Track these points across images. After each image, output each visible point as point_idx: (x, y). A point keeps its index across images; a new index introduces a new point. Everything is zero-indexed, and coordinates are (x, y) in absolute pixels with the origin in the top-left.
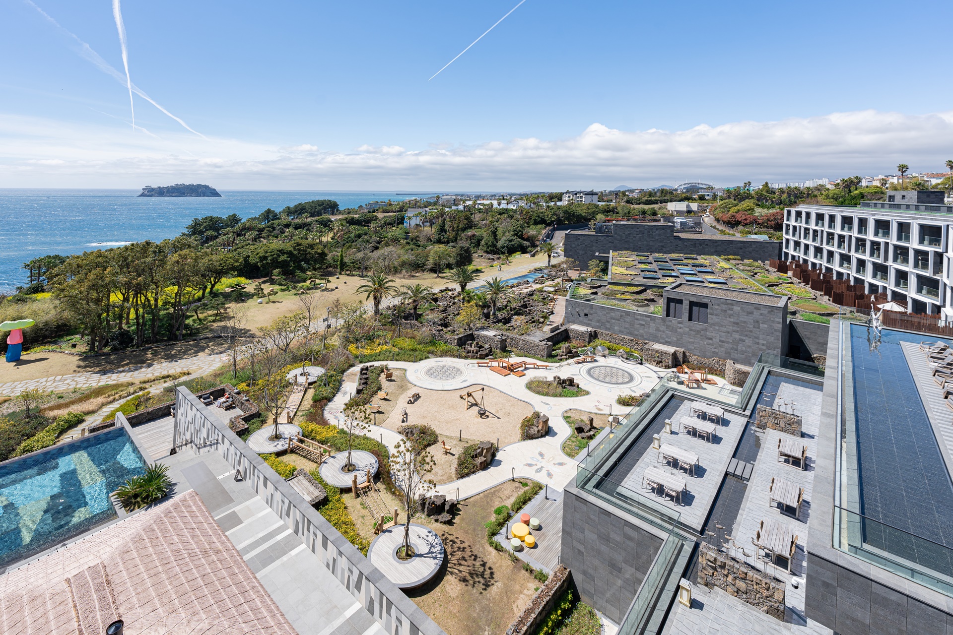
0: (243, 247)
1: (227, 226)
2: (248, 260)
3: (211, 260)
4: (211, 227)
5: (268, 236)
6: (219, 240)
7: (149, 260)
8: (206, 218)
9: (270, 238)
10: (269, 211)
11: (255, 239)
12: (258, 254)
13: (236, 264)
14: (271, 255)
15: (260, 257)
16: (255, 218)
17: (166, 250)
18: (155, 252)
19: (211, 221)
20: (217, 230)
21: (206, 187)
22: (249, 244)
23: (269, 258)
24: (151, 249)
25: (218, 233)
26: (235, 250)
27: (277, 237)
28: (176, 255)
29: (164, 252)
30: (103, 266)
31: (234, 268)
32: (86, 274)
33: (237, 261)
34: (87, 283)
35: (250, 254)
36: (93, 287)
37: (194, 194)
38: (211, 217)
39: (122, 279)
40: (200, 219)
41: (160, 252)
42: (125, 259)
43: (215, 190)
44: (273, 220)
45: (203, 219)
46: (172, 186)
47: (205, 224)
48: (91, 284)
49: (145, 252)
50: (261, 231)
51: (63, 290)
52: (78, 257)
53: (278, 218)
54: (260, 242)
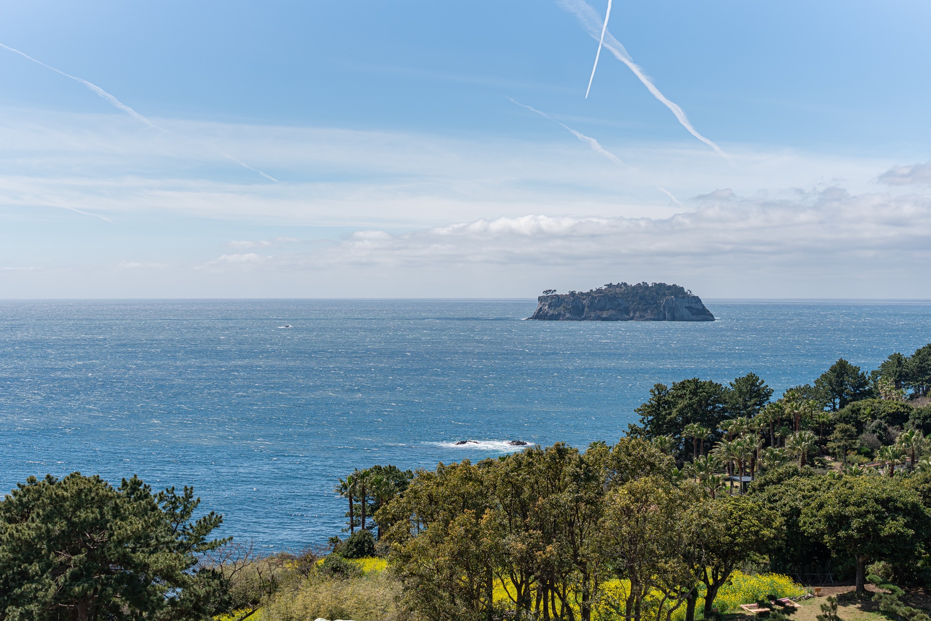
0: (779, 481)
1: (735, 412)
2: (796, 524)
3: (704, 514)
4: (695, 411)
5: (846, 449)
6: (719, 452)
7: (565, 497)
8: (683, 385)
9: (852, 456)
10: (842, 369)
11: (809, 458)
12: (821, 506)
13: (766, 532)
14: (860, 515)
15: (829, 518)
16: (806, 390)
17: (603, 474)
18: (576, 477)
19: (694, 393)
20: (710, 421)
21: (677, 291)
22: (795, 472)
23: (855, 524)
24: (569, 469)
25: (714, 431)
26: (761, 488)
27: (870, 455)
28: (623, 490)
29: (596, 479)
30: (475, 506)
31: (760, 545)
32: (447, 523)
33: (768, 524)
34: (449, 546)
35: (800, 505)
36: (460, 557)
37: (649, 314)
38: (696, 382)
39: (515, 544)
40: (670, 387)
41: (588, 479)
42: (518, 491)
43: (697, 299)
44: (856, 397)
45: (675, 388)
46: (599, 291)
47: (681, 404)
48: (456, 548)
49: (556, 476)
50: (824, 430)
51: (407, 558)
52: (429, 477)
53: (870, 394)
54: (824, 466)
